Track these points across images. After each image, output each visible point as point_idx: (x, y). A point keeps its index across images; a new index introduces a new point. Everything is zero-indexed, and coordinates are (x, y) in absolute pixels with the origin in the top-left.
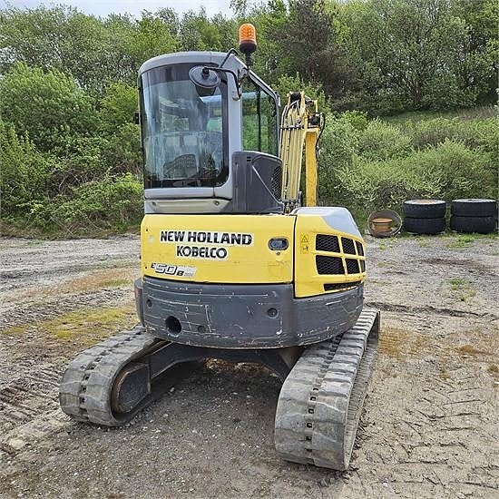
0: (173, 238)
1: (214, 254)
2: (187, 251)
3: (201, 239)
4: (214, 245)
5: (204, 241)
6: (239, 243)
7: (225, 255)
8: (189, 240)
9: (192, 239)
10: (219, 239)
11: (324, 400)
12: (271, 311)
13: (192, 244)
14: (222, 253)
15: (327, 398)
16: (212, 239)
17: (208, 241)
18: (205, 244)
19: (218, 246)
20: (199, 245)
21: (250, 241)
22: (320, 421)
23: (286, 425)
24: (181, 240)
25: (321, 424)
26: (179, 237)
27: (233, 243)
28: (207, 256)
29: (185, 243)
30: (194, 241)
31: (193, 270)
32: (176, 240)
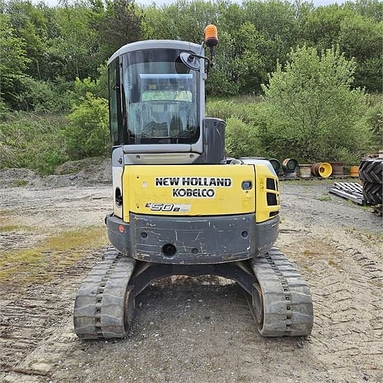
0: (169, 182)
1: (205, 194)
2: (182, 193)
3: (194, 183)
4: (205, 187)
5: (196, 184)
6: (222, 185)
7: (213, 194)
8: (184, 184)
9: (186, 183)
10: (208, 183)
11: (294, 290)
12: (244, 233)
13: (186, 187)
14: (210, 193)
15: (295, 288)
16: (203, 183)
17: (200, 184)
18: (198, 187)
19: (208, 188)
20: (193, 188)
21: (230, 183)
22: (296, 304)
23: (273, 311)
24: (177, 184)
25: (297, 306)
26: (174, 182)
27: (218, 185)
28: (199, 196)
29: (180, 186)
30: (188, 184)
31: (188, 207)
32: (172, 184)
